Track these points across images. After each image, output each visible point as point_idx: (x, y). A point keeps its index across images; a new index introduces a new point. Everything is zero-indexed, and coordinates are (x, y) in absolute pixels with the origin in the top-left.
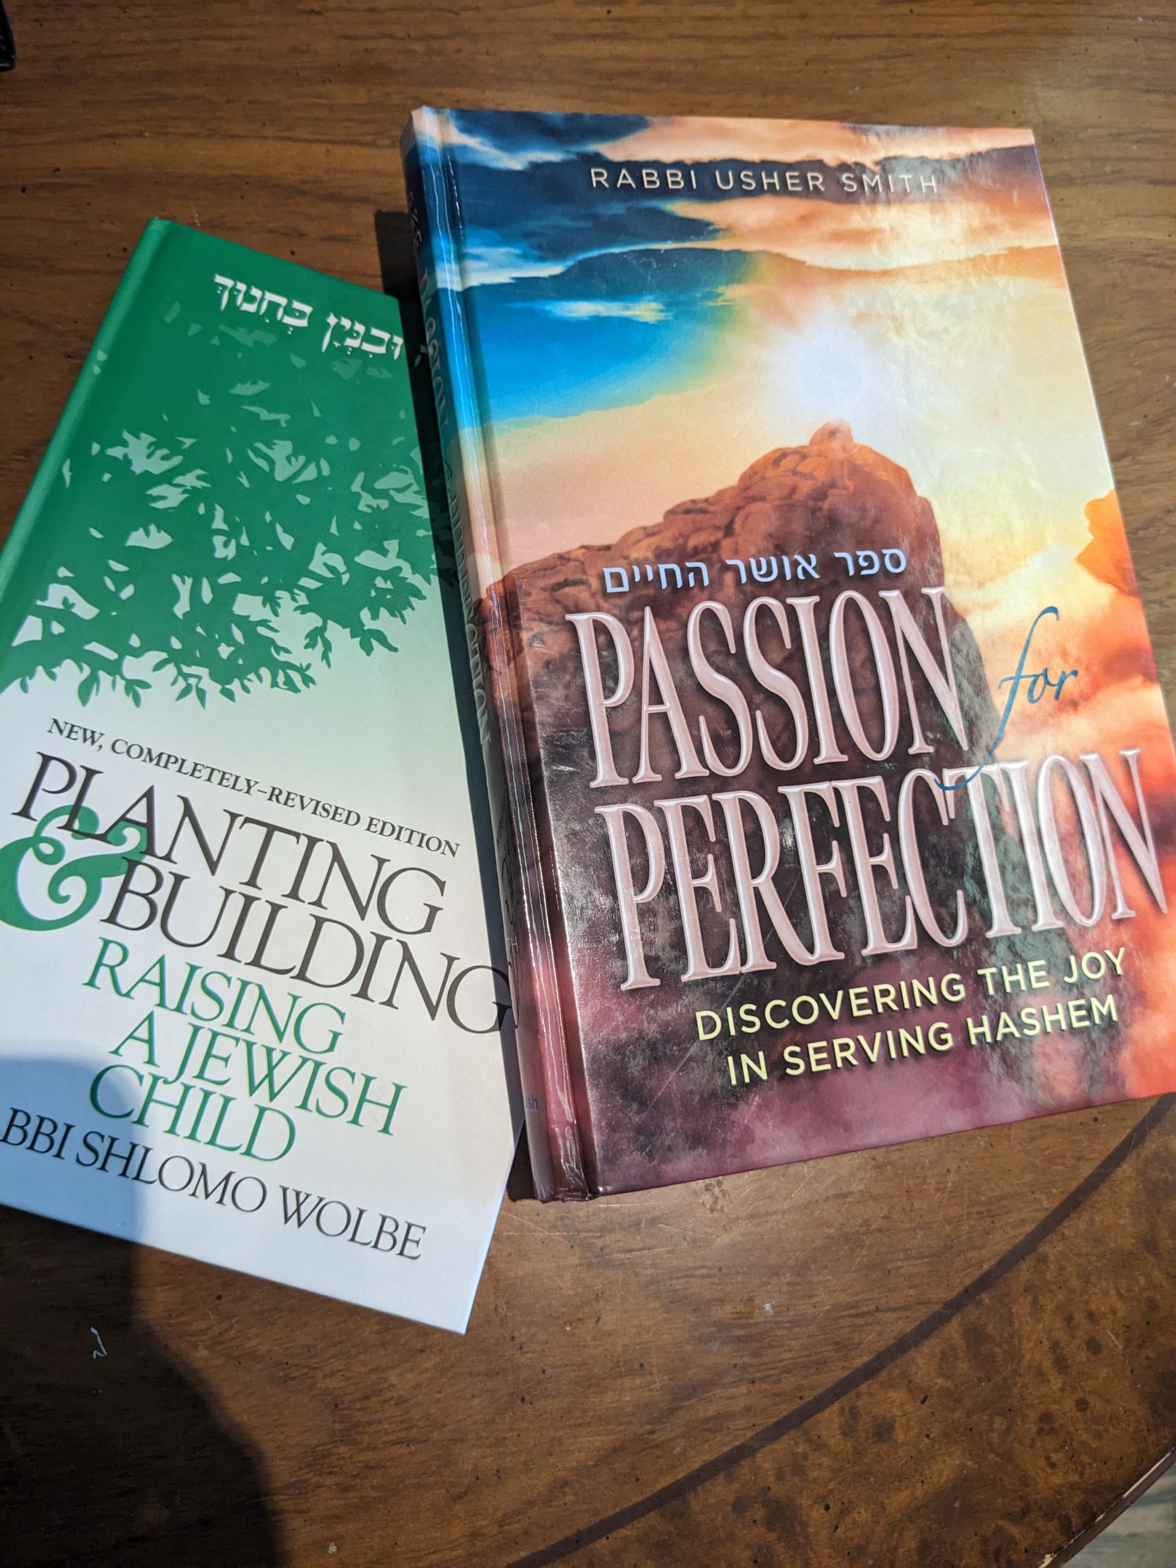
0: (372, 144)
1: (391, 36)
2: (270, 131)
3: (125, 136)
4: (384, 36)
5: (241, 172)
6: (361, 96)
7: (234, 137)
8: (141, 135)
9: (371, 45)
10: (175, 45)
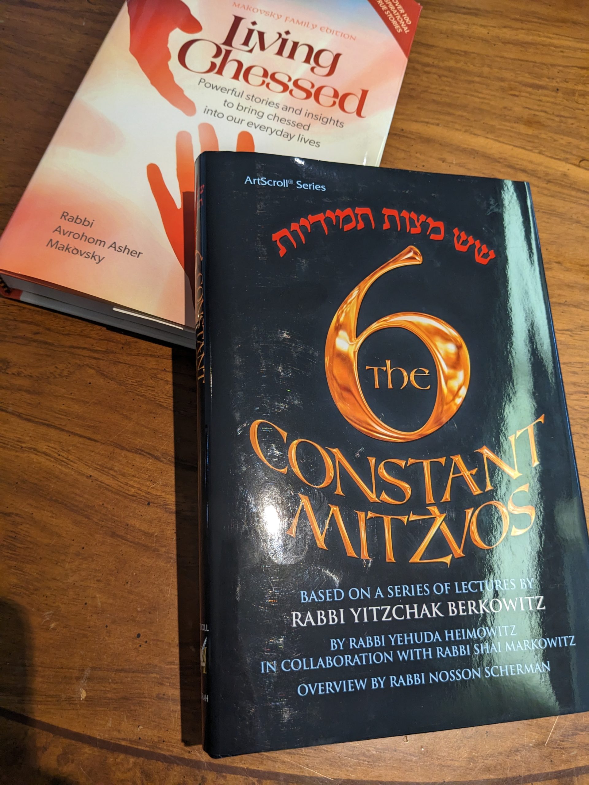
0: (531, 151)
1: (545, 112)
2: (489, 136)
3: (433, 124)
4: (542, 111)
5: (476, 149)
6: (530, 132)
7: (475, 134)
8: (438, 125)
9: (537, 113)
10: (457, 95)
